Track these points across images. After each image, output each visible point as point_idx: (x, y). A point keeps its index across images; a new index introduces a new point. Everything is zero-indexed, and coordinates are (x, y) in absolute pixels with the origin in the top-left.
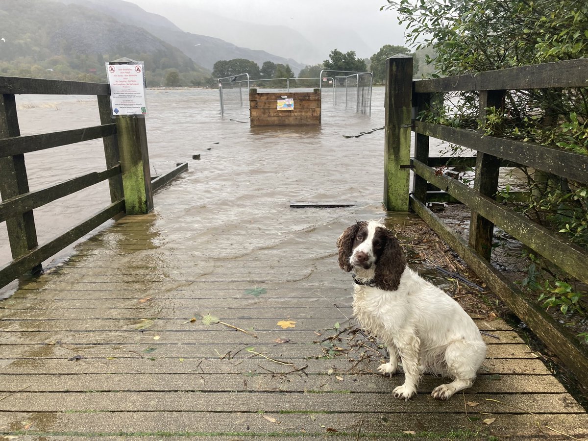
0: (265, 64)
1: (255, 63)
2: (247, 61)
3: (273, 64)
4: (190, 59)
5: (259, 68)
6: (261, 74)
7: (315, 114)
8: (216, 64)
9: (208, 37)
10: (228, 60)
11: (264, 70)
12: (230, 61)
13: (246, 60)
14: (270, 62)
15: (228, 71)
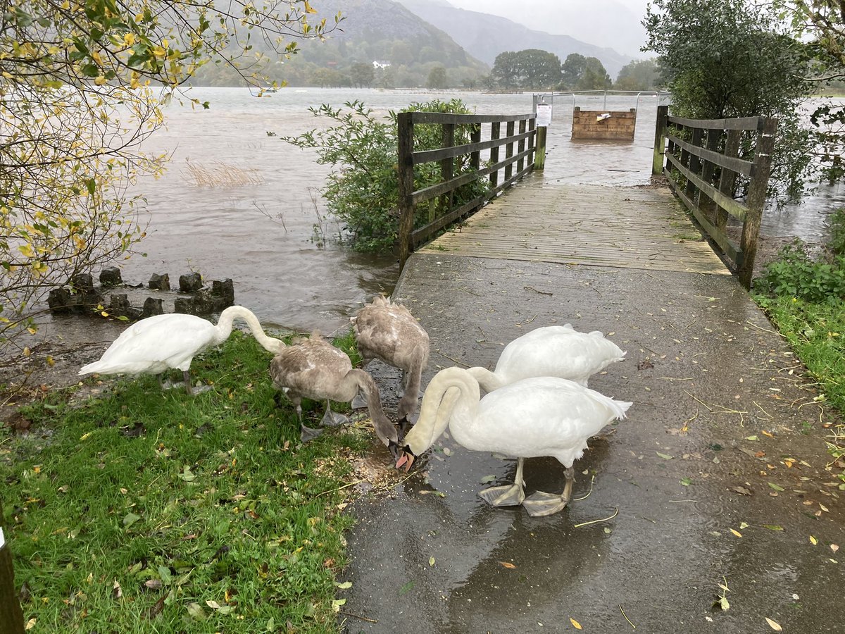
0: (570, 57)
1: (555, 55)
2: (543, 53)
3: (582, 57)
4: (461, 48)
5: (560, 62)
6: (563, 72)
7: (629, 131)
8: (499, 57)
9: (488, 15)
10: (516, 52)
11: (566, 67)
12: (519, 53)
13: (543, 51)
14: (577, 55)
15: (515, 67)
